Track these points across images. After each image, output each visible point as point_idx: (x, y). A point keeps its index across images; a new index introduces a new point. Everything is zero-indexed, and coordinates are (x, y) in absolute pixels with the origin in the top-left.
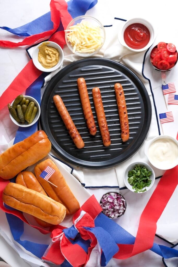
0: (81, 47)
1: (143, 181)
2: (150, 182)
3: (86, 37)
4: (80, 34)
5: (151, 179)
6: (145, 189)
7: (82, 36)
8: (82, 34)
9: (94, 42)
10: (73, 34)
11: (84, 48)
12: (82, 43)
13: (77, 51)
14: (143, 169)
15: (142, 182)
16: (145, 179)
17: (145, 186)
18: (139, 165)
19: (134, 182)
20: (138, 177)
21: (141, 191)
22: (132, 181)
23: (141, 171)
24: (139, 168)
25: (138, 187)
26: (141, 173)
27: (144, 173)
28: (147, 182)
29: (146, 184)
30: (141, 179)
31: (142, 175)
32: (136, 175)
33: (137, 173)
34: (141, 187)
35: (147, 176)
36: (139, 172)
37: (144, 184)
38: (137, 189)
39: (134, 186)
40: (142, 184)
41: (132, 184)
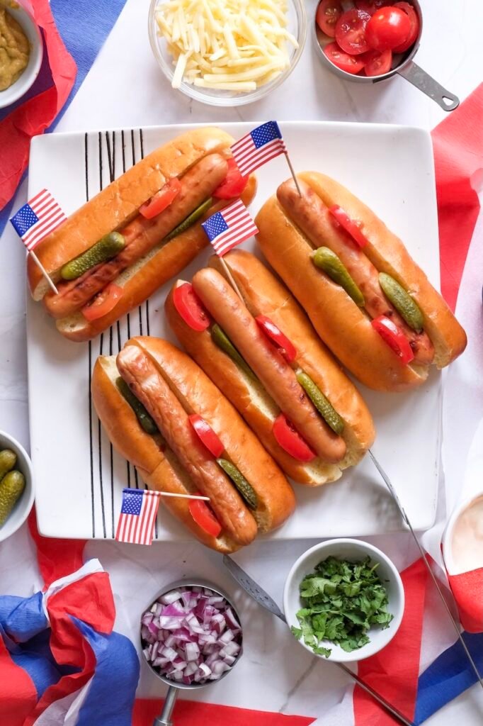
0: (204, 64)
1: (346, 620)
3: (228, 30)
4: (210, 14)
6: (330, 650)
7: (217, 26)
8: (216, 15)
9: (257, 53)
10: (181, 9)
11: (214, 69)
12: (210, 51)
13: (188, 77)
14: (377, 587)
15: (338, 621)
16: (356, 621)
17: (335, 640)
18: (375, 567)
19: (317, 599)
20: (341, 595)
21: (314, 643)
22: (314, 591)
23: (366, 590)
24: (368, 574)
25: (315, 623)
26: (361, 595)
27: (368, 600)
28: (354, 633)
29: (345, 636)
30: (344, 608)
31: (358, 603)
32: (340, 587)
33: (349, 584)
34: (321, 631)
35: (368, 616)
36: (356, 586)
37: (339, 631)
38: (307, 627)
39: (306, 612)
40: (333, 627)
41: (307, 600)
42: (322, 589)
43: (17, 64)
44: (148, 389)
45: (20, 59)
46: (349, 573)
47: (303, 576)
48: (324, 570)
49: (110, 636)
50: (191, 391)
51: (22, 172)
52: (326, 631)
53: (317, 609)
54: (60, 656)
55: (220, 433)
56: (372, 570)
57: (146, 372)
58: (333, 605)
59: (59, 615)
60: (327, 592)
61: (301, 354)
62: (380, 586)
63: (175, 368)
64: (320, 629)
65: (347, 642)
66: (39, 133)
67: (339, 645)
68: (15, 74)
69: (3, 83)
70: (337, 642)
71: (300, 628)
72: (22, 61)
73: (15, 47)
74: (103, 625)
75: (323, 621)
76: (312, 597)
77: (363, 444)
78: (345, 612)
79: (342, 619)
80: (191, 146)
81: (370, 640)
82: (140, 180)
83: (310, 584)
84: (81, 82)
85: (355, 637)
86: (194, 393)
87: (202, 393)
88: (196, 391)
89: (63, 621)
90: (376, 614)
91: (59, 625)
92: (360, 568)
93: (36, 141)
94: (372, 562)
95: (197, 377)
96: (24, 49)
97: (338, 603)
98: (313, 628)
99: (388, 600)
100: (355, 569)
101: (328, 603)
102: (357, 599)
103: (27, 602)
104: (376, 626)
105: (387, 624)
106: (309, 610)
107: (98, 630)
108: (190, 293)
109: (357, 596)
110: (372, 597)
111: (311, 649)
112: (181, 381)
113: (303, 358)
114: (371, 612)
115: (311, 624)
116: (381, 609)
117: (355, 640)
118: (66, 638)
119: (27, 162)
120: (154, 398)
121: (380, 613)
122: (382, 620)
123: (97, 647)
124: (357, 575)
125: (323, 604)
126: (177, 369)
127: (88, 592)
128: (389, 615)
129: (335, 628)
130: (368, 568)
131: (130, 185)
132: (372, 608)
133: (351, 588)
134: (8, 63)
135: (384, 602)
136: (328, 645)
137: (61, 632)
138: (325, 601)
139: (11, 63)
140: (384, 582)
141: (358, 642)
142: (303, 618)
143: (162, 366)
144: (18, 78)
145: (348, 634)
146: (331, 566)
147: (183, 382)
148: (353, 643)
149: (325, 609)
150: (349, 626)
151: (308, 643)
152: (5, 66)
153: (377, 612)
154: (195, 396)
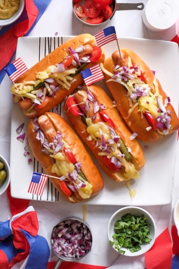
1: (132, 240)
2: (137, 250)
5: (142, 246)
6: (125, 251)
14: (145, 227)
15: (129, 240)
16: (136, 240)
17: (127, 248)
18: (145, 219)
19: (121, 230)
20: (131, 229)
21: (118, 248)
22: (120, 227)
23: (141, 228)
24: (142, 221)
25: (120, 240)
26: (139, 230)
27: (142, 232)
28: (135, 245)
29: (132, 246)
30: (132, 235)
31: (137, 233)
32: (130, 226)
33: (134, 225)
34: (122, 243)
35: (142, 238)
36: (137, 226)
37: (129, 244)
38: (116, 241)
39: (117, 235)
40: (127, 242)
41: (117, 230)
42: (123, 226)
43: (14, 8)
44: (48, 133)
45: (16, 6)
46: (135, 221)
47: (116, 220)
48: (125, 219)
49: (36, 237)
50: (66, 136)
51: (14, 51)
52: (124, 243)
53: (121, 234)
54: (17, 245)
55: (75, 155)
56: (144, 220)
57: (48, 126)
58: (127, 233)
59: (16, 229)
60: (125, 228)
61: (117, 128)
62: (147, 227)
63: (61, 126)
64: (121, 242)
65: (132, 249)
66: (21, 36)
67: (129, 249)
68: (13, 13)
69: (9, 16)
70: (128, 248)
71: (113, 242)
72: (16, 7)
73: (14, 2)
74: (33, 233)
75: (123, 239)
76: (119, 229)
77: (140, 166)
78: (132, 236)
79: (131, 239)
80: (78, 41)
81: (141, 248)
82: (58, 54)
83: (119, 224)
84: (40, 17)
85: (136, 247)
86: (67, 137)
87: (70, 138)
88: (68, 137)
89: (17, 231)
90: (144, 238)
91: (16, 233)
92: (139, 219)
93: (19, 39)
94: (144, 216)
95: (69, 131)
96: (18, 3)
97: (130, 233)
98: (119, 242)
99: (150, 233)
100: (137, 219)
101: (126, 232)
102: (137, 232)
103: (4, 224)
104: (144, 243)
105: (149, 242)
106: (118, 234)
107: (31, 234)
108: (74, 100)
109: (137, 230)
110: (143, 231)
111: (117, 250)
112: (62, 132)
113: (118, 129)
114: (143, 237)
115: (118, 240)
116: (147, 236)
117: (136, 248)
118: (18, 238)
119: (16, 47)
120: (50, 137)
121: (146, 237)
122: (147, 240)
123: (31, 241)
124: (138, 222)
125: (123, 232)
126: (62, 127)
127: (28, 220)
128: (150, 239)
129: (128, 243)
130: (142, 219)
131: (54, 56)
132: (143, 235)
133: (135, 227)
134: (11, 8)
135: (148, 233)
136: (124, 249)
137: (17, 236)
138: (124, 231)
139: (12, 8)
140: (149, 225)
141: (136, 249)
142: (115, 237)
143: (56, 125)
144: (14, 14)
145: (133, 245)
146: (128, 217)
147: (63, 132)
148: (135, 249)
149: (124, 235)
150: (134, 242)
151: (116, 248)
152: (9, 9)
153: (145, 237)
154: (67, 138)
